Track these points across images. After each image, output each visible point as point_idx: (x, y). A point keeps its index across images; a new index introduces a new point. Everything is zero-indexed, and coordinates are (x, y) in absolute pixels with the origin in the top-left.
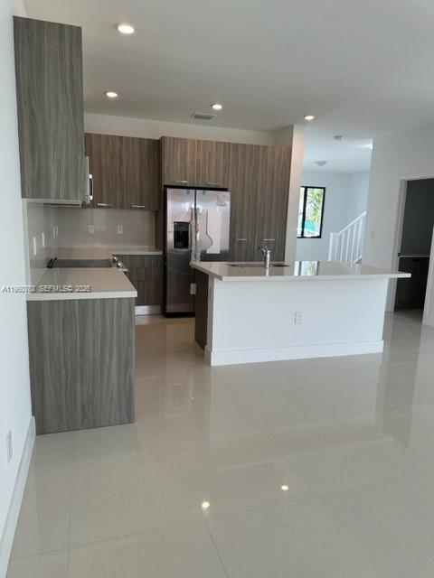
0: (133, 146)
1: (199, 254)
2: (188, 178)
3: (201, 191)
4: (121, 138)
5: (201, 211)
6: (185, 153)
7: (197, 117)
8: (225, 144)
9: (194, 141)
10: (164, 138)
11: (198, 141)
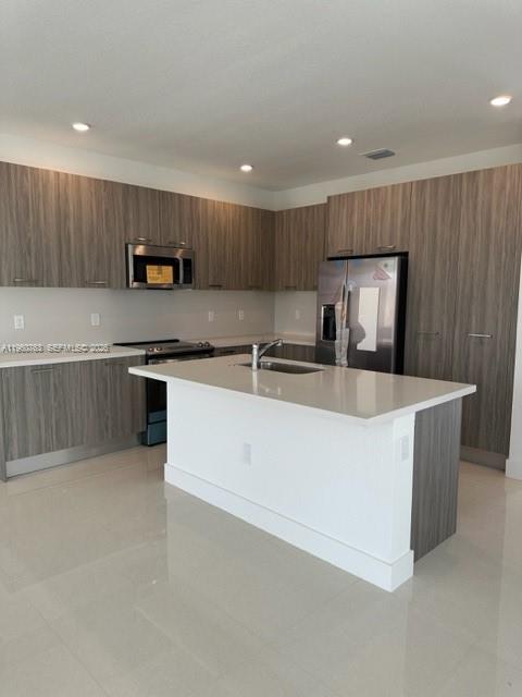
6: (352, 211)
8: (405, 185)
9: (363, 192)
10: (329, 198)
11: (369, 191)
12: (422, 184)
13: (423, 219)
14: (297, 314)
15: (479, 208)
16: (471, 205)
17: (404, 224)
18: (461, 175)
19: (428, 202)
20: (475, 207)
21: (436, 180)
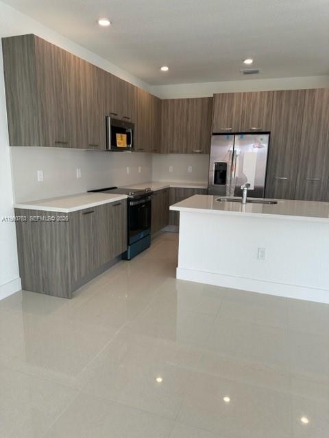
0: (197, 104)
1: (233, 190)
2: (233, 125)
3: (240, 135)
4: (188, 99)
5: (237, 153)
6: (232, 105)
7: (246, 73)
8: (269, 92)
9: (240, 93)
10: (214, 94)
11: (244, 93)
12: (280, 93)
13: (280, 114)
14: (171, 169)
15: (315, 110)
16: (310, 108)
17: (268, 115)
18: (305, 90)
19: (284, 103)
20: (313, 109)
21: (289, 92)
